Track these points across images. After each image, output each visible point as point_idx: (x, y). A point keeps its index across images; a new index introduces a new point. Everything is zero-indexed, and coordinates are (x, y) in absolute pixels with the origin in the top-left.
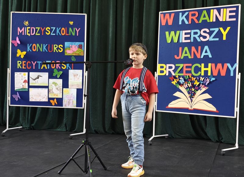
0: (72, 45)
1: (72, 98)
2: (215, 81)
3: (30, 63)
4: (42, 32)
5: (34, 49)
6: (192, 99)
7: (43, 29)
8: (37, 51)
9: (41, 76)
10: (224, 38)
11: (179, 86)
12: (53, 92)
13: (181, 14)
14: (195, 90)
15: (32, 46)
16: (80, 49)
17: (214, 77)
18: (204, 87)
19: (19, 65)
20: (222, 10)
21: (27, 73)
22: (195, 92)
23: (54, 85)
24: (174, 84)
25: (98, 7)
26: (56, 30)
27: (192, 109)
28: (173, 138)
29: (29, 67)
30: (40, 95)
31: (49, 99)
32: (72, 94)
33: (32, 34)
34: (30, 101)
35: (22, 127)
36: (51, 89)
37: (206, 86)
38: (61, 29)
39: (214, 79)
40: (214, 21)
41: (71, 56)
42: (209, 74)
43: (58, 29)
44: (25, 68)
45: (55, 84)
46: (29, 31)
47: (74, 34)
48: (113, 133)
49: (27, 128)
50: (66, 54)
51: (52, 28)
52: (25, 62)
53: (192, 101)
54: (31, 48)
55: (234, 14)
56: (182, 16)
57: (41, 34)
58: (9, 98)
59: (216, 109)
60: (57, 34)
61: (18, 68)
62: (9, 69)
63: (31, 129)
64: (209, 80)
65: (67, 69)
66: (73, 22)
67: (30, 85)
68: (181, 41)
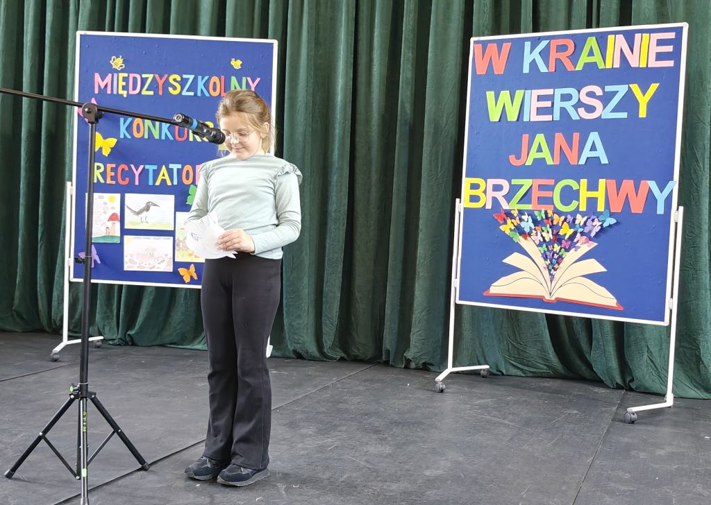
2: (616, 227)
3: (127, 169)
4: (158, 87)
5: (138, 131)
6: (552, 271)
7: (161, 79)
8: (146, 137)
9: (156, 205)
10: (643, 113)
11: (521, 238)
12: (186, 247)
13: (528, 45)
14: (563, 250)
15: (131, 123)
17: (612, 215)
18: (585, 243)
19: (97, 174)
20: (638, 36)
21: (118, 196)
22: (560, 254)
24: (508, 232)
25: (308, 22)
26: (195, 81)
27: (553, 298)
28: (503, 374)
29: (123, 180)
30: (152, 255)
31: (177, 265)
33: (132, 92)
34: (125, 269)
35: (101, 338)
36: (181, 239)
37: (590, 239)
38: (209, 79)
39: (612, 221)
40: (617, 65)
43: (202, 79)
44: (114, 182)
46: (124, 84)
48: (342, 359)
49: (116, 341)
51: (185, 76)
52: (114, 166)
53: (552, 276)
54: (129, 128)
55: (670, 49)
56: (532, 51)
58: (69, 262)
59: (616, 301)
60: (199, 94)
61: (95, 181)
62: (72, 185)
63: (126, 344)
64: (601, 223)
66: (241, 62)
67: (127, 226)
68: (526, 119)
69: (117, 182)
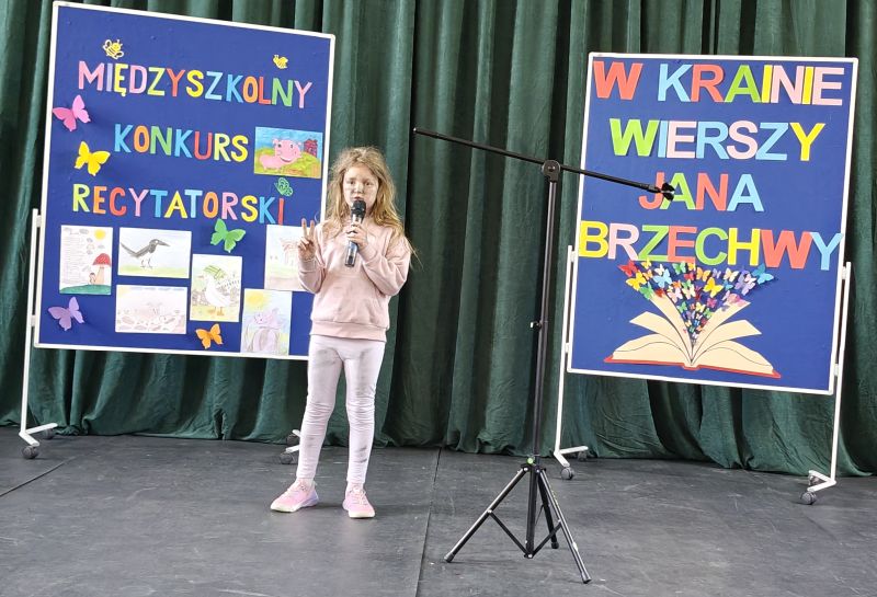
0: (280, 139)
1: (274, 325)
2: (772, 284)
3: (123, 193)
4: (171, 85)
5: (142, 143)
6: (696, 336)
7: (176, 75)
8: (153, 151)
9: (164, 244)
10: (805, 156)
11: (653, 295)
12: (205, 301)
13: (664, 68)
14: (708, 309)
15: (132, 133)
16: (310, 157)
17: (768, 270)
18: (736, 301)
19: (78, 200)
20: (800, 69)
21: (109, 231)
22: (705, 314)
23: (210, 277)
24: (637, 288)
26: (224, 80)
27: (695, 366)
29: (119, 209)
30: (156, 312)
31: (192, 326)
32: (275, 310)
33: (132, 91)
34: (117, 331)
35: (55, 425)
36: (199, 290)
37: (742, 297)
38: (243, 80)
39: (769, 277)
40: (775, 100)
41: (276, 178)
42: (754, 261)
43: (234, 79)
44: (104, 212)
45: (217, 272)
46: (123, 78)
47: (288, 102)
50: (257, 171)
51: (209, 74)
52: (105, 189)
53: (694, 341)
54: (129, 139)
55: (837, 86)
56: (670, 73)
57: (169, 93)
58: (33, 321)
59: (772, 368)
60: (229, 98)
61: (76, 209)
62: (39, 213)
64: (754, 279)
65: (262, 221)
66: (287, 61)
67: (119, 274)
68: (661, 154)
69: (108, 211)
